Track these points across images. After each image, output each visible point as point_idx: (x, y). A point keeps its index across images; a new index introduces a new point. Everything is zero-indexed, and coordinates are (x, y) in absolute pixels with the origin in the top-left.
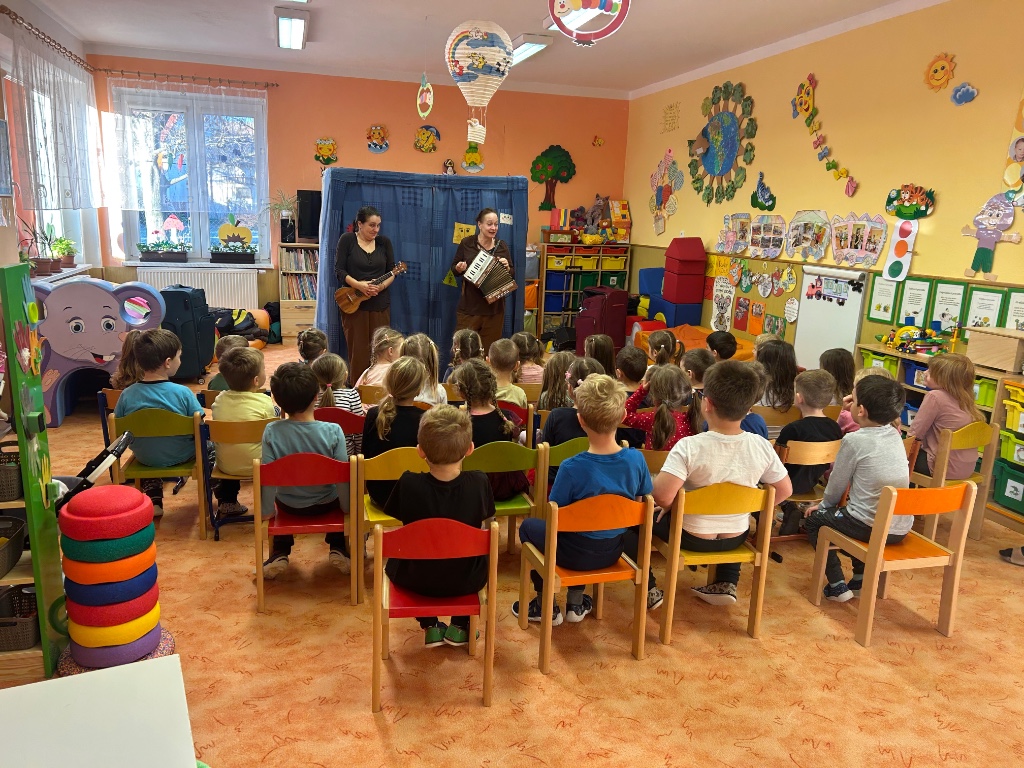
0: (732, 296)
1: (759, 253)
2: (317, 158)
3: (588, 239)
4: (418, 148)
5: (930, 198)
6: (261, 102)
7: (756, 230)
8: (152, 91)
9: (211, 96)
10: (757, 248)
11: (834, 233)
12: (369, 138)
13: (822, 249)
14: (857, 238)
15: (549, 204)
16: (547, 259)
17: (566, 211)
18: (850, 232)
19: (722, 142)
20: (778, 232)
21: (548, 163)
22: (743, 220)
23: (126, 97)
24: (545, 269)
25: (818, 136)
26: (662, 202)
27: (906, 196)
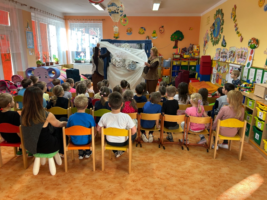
0: (216, 73)
1: (222, 60)
2: (114, 37)
4: (140, 33)
5: (257, 42)
6: (101, 24)
7: (222, 53)
8: (77, 23)
9: (90, 23)
10: (222, 58)
11: (237, 53)
12: (127, 31)
13: (234, 59)
14: (242, 55)
15: (176, 47)
16: (173, 62)
17: (180, 48)
18: (240, 53)
19: (217, 27)
20: (226, 54)
21: (176, 36)
22: (220, 50)
23: (72, 25)
24: (172, 65)
25: (236, 24)
26: (205, 45)
27: (252, 41)
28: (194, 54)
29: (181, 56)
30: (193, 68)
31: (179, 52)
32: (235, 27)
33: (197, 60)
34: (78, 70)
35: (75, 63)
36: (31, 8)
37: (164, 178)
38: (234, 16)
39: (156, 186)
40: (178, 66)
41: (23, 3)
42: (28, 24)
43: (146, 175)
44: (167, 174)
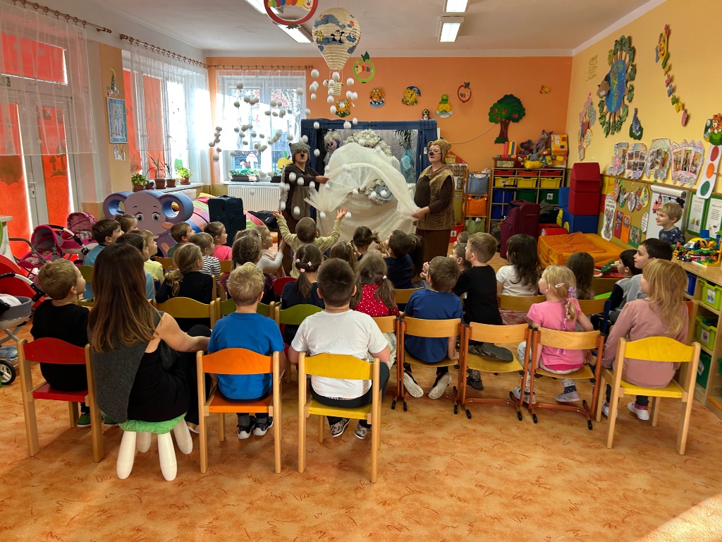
0: (614, 210)
1: (631, 175)
2: (337, 113)
3: (528, 165)
4: (405, 102)
6: (301, 78)
7: (631, 156)
8: (240, 76)
9: (273, 77)
10: (630, 171)
11: (673, 157)
12: (371, 98)
13: (666, 171)
14: (686, 161)
15: (503, 138)
16: (494, 179)
17: (514, 143)
18: (683, 156)
19: (617, 85)
20: (642, 158)
21: (503, 108)
22: (624, 148)
23: (226, 81)
24: (492, 187)
25: (669, 76)
26: (583, 135)
27: (715, 124)
28: (554, 159)
29: (518, 164)
30: (550, 196)
31: (512, 153)
32: (668, 85)
33: (561, 174)
34: (240, 201)
35: (232, 180)
36: (121, 38)
37: (468, 496)
38: (663, 55)
39: (447, 520)
40: (510, 192)
41: (102, 25)
42: (113, 80)
43: (419, 487)
44: (476, 486)
